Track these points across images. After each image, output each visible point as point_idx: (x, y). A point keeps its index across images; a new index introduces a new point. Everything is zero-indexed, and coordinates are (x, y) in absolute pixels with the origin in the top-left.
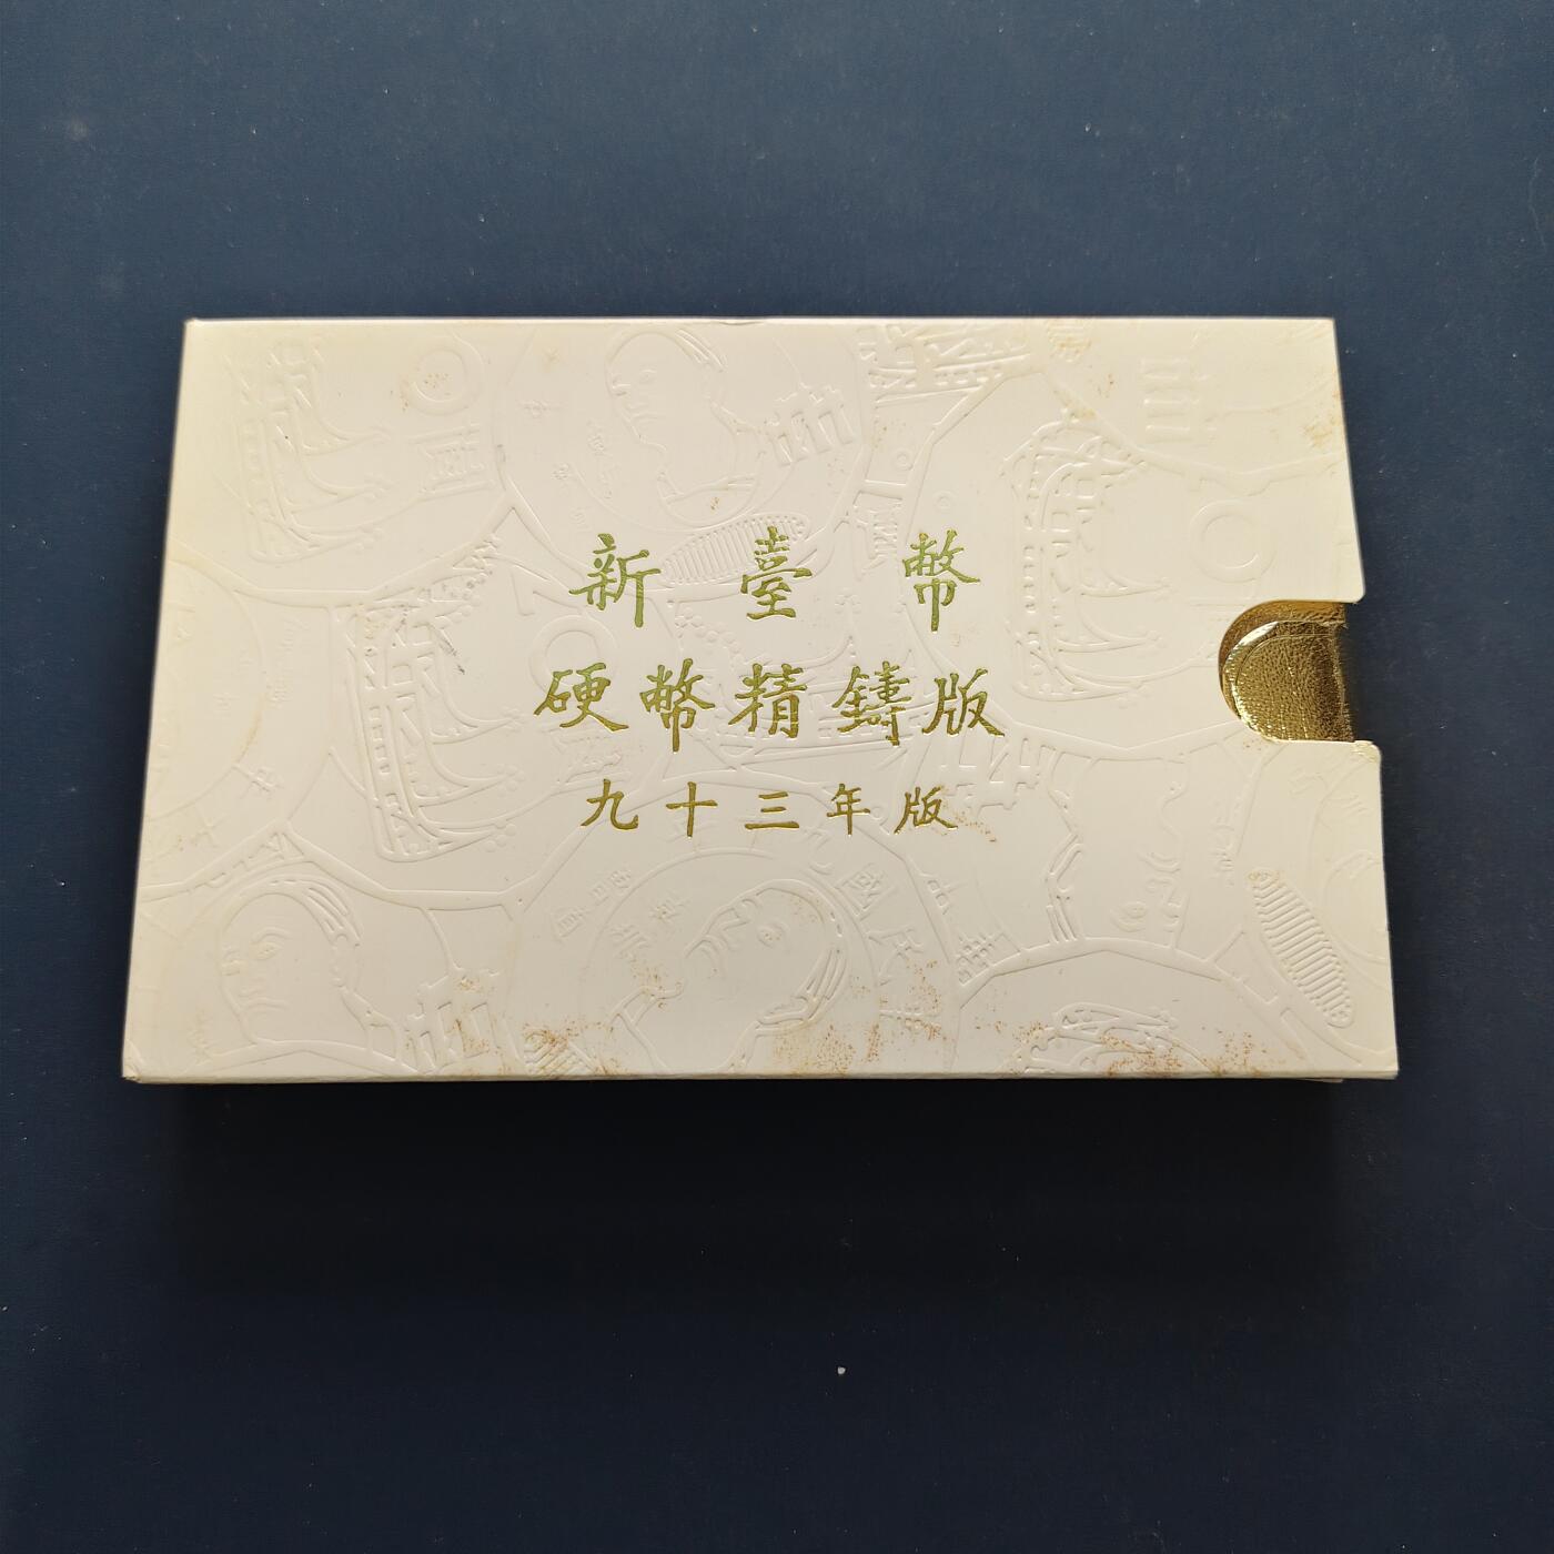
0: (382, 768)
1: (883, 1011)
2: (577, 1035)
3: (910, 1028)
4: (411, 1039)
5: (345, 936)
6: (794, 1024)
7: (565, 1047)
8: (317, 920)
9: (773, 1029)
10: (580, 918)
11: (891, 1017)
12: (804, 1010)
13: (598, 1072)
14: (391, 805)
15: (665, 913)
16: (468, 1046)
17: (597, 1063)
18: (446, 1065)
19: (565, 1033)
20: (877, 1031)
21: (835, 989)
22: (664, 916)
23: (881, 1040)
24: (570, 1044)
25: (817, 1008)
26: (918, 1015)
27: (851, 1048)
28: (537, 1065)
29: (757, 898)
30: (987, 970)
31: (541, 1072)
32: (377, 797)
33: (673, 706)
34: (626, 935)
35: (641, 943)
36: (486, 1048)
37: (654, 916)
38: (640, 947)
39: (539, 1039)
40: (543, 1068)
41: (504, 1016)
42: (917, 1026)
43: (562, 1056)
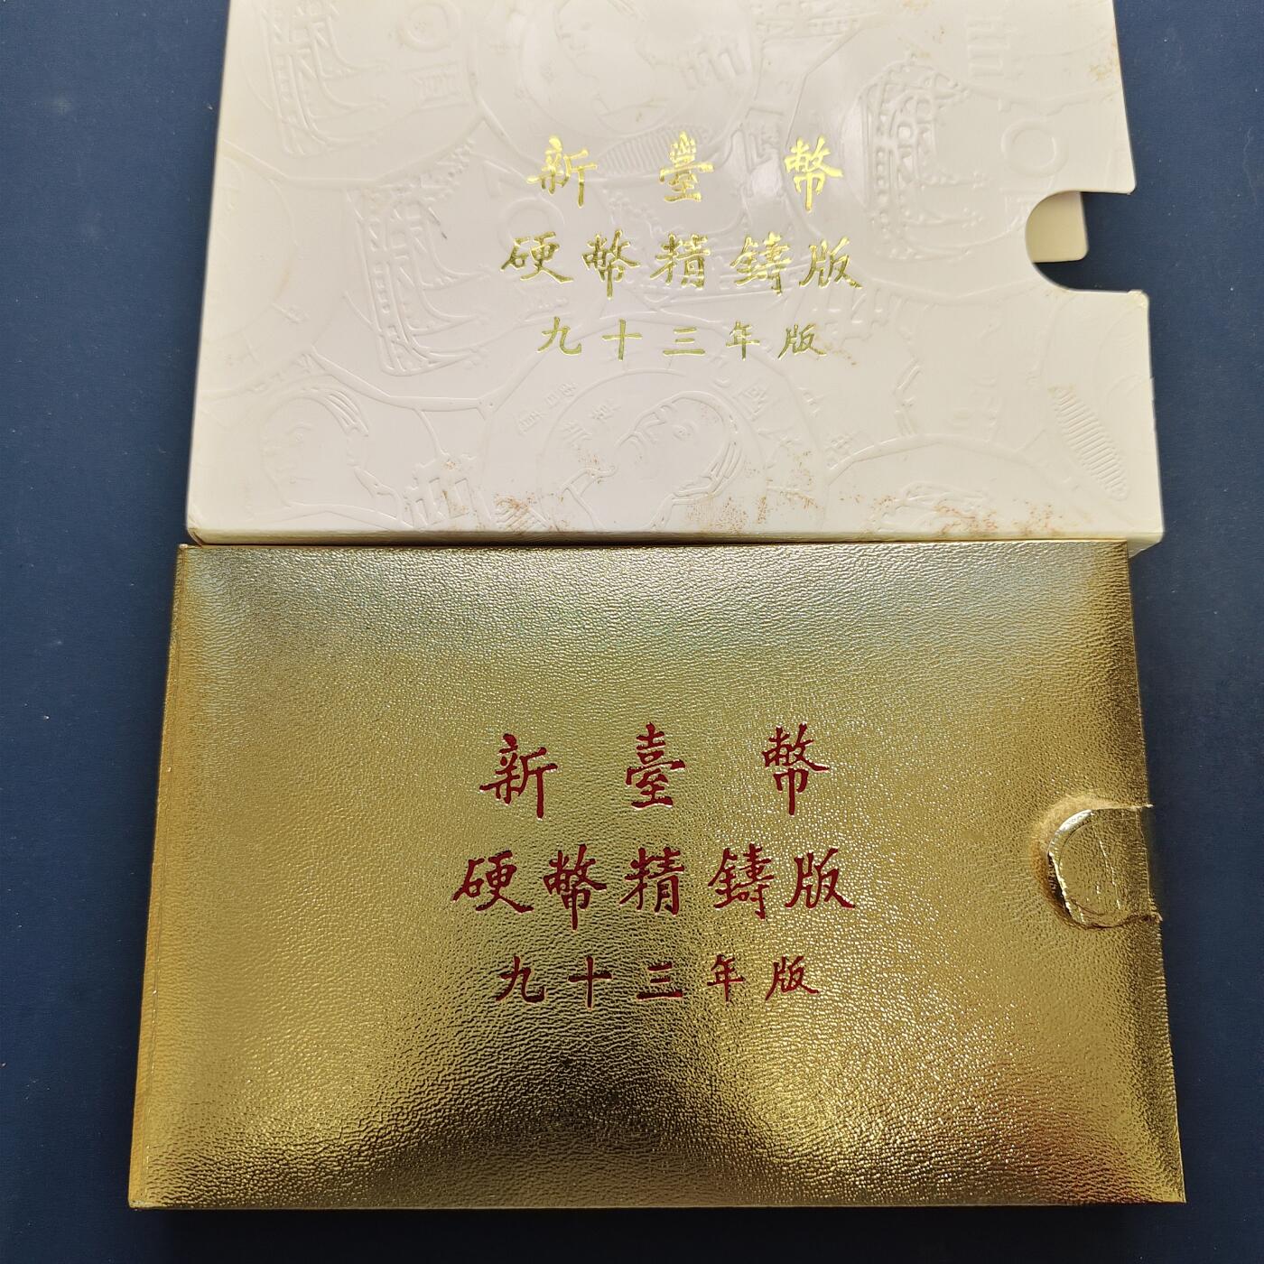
0: (384, 307)
1: (769, 487)
2: (535, 503)
3: (790, 500)
4: (408, 504)
5: (356, 428)
6: (701, 496)
7: (527, 511)
8: (335, 416)
9: (686, 499)
10: (537, 418)
11: (776, 491)
12: (708, 486)
13: (552, 530)
14: (390, 334)
15: (602, 415)
16: (452, 510)
17: (551, 523)
18: (436, 523)
19: (525, 500)
20: (766, 501)
21: (733, 471)
22: (602, 417)
23: (768, 508)
24: (530, 509)
25: (719, 485)
26: (796, 490)
27: (745, 513)
28: (506, 523)
29: (673, 404)
30: (849, 457)
31: (509, 529)
32: (381, 328)
33: (607, 264)
34: (573, 431)
35: (585, 437)
36: (466, 511)
37: (594, 418)
38: (585, 439)
39: (506, 505)
40: (510, 526)
41: (479, 488)
42: (796, 498)
43: (525, 517)
